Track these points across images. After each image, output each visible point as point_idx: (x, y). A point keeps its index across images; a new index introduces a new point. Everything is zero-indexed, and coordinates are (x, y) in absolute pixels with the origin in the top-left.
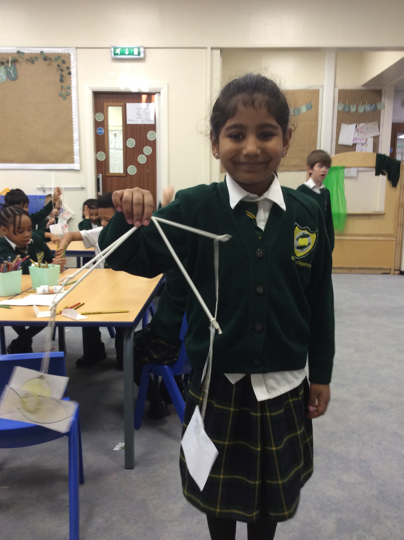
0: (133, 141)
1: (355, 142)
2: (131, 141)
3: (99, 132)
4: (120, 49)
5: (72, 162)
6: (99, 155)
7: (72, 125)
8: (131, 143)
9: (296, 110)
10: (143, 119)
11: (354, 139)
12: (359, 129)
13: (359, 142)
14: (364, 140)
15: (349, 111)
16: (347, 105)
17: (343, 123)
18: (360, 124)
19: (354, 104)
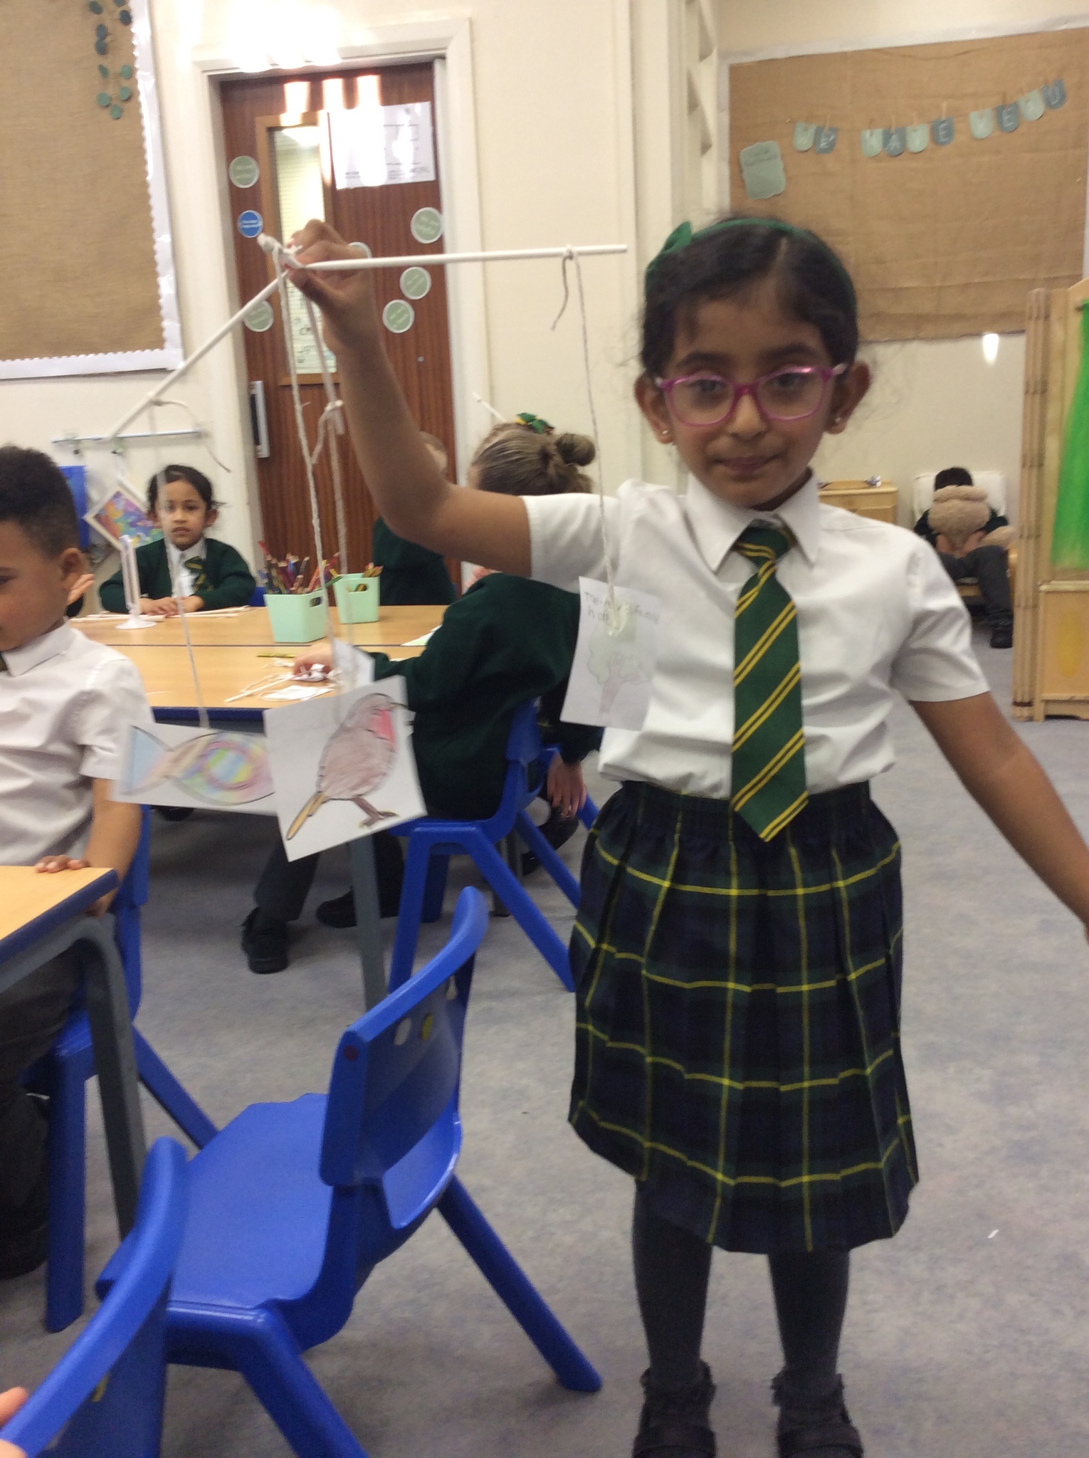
3: (248, 227)
5: (158, 342)
6: (253, 313)
7: (149, 208)
9: (1006, 112)
10: (394, 165)
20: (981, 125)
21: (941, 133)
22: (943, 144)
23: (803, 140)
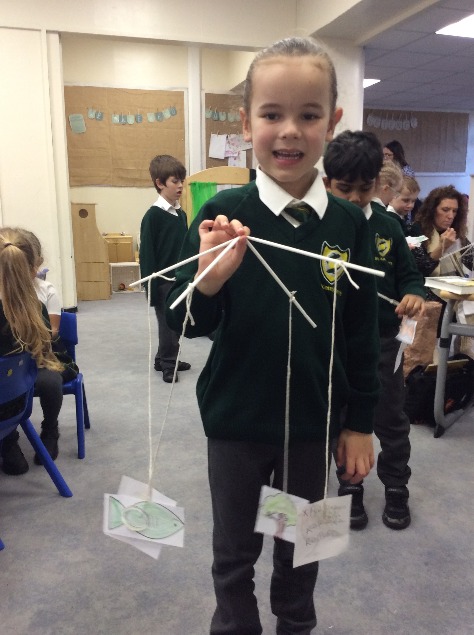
1: (226, 156)
9: (159, 115)
11: (225, 152)
12: (230, 141)
13: (231, 155)
14: (236, 153)
15: (218, 119)
16: (216, 112)
17: (212, 133)
18: (231, 135)
19: (223, 111)
20: (151, 118)
21: (139, 119)
22: (139, 123)
23: (92, 115)
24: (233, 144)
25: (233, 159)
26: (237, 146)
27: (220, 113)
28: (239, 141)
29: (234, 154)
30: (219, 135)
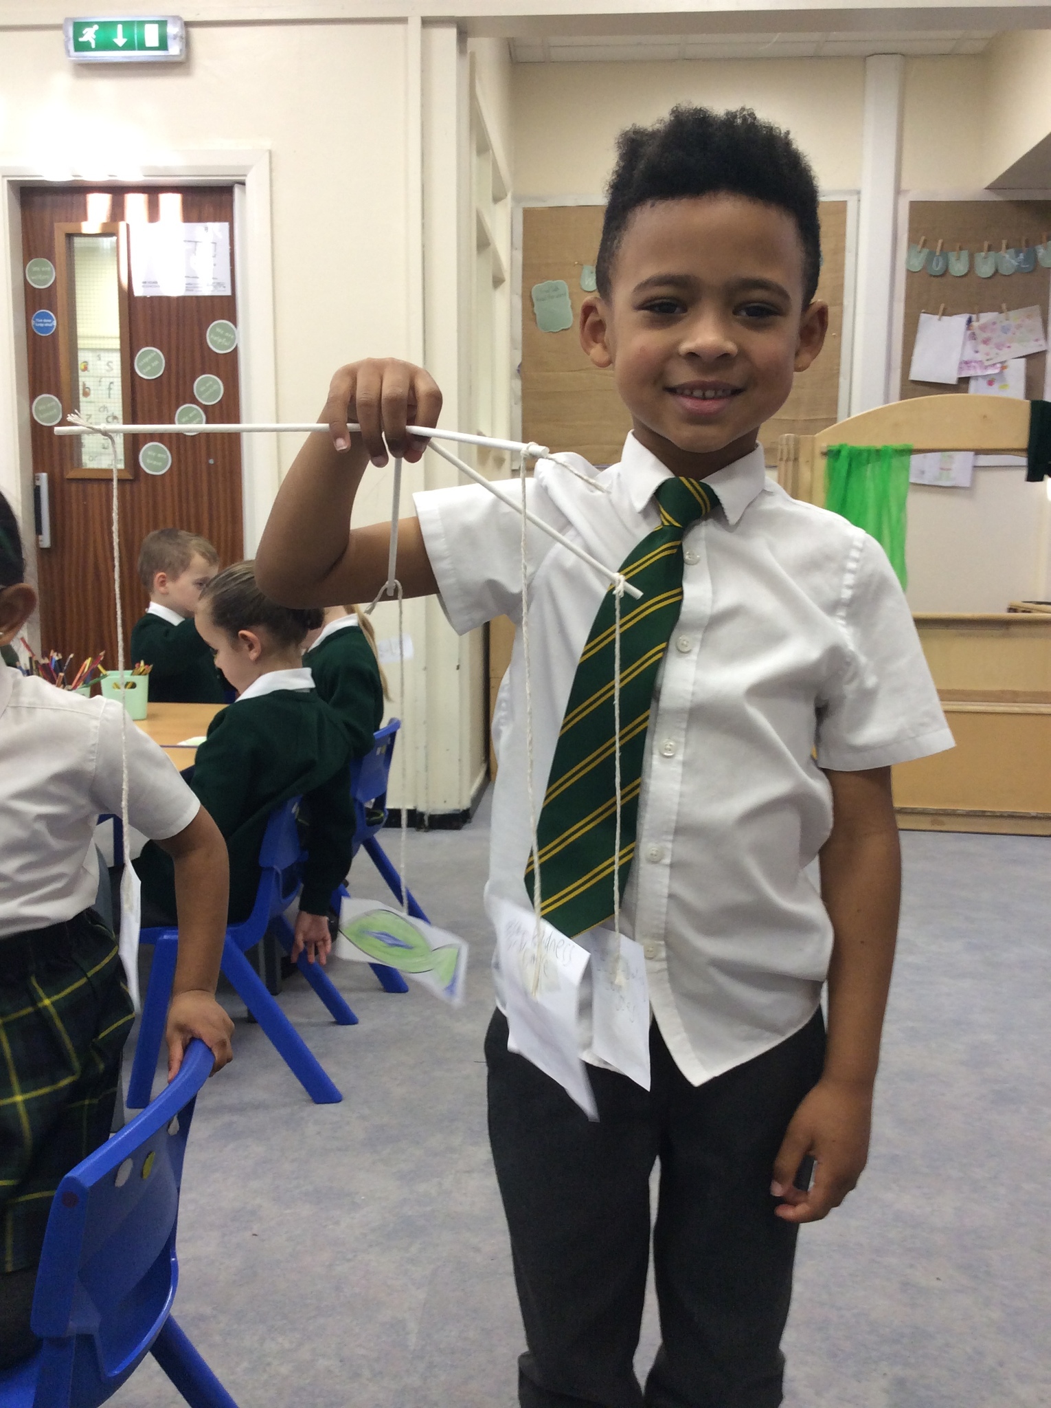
0: (157, 357)
1: (965, 373)
2: (150, 357)
3: (42, 325)
4: (96, 27)
6: (41, 408)
8: (151, 363)
10: (192, 278)
11: (961, 363)
12: (978, 332)
13: (979, 373)
14: (994, 364)
15: (945, 273)
16: (938, 254)
17: (924, 313)
18: (982, 315)
19: (961, 249)
24: (986, 342)
25: (983, 383)
26: (999, 346)
27: (952, 257)
28: (1005, 330)
29: (986, 368)
30: (945, 318)
